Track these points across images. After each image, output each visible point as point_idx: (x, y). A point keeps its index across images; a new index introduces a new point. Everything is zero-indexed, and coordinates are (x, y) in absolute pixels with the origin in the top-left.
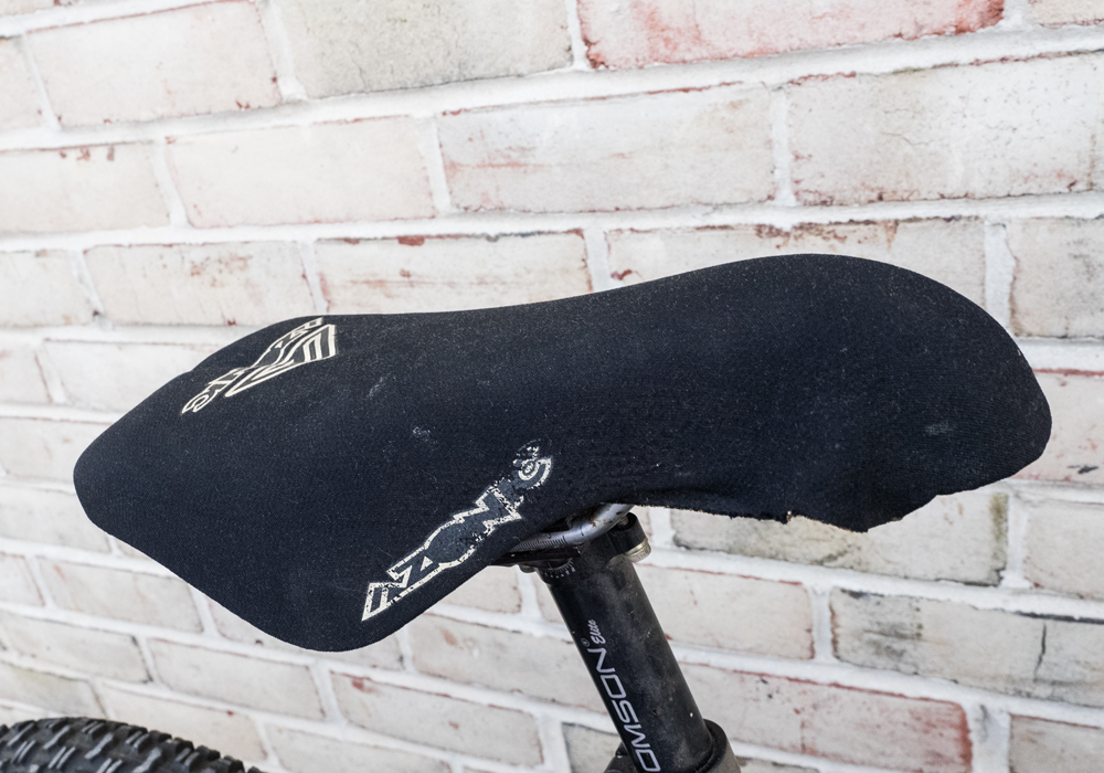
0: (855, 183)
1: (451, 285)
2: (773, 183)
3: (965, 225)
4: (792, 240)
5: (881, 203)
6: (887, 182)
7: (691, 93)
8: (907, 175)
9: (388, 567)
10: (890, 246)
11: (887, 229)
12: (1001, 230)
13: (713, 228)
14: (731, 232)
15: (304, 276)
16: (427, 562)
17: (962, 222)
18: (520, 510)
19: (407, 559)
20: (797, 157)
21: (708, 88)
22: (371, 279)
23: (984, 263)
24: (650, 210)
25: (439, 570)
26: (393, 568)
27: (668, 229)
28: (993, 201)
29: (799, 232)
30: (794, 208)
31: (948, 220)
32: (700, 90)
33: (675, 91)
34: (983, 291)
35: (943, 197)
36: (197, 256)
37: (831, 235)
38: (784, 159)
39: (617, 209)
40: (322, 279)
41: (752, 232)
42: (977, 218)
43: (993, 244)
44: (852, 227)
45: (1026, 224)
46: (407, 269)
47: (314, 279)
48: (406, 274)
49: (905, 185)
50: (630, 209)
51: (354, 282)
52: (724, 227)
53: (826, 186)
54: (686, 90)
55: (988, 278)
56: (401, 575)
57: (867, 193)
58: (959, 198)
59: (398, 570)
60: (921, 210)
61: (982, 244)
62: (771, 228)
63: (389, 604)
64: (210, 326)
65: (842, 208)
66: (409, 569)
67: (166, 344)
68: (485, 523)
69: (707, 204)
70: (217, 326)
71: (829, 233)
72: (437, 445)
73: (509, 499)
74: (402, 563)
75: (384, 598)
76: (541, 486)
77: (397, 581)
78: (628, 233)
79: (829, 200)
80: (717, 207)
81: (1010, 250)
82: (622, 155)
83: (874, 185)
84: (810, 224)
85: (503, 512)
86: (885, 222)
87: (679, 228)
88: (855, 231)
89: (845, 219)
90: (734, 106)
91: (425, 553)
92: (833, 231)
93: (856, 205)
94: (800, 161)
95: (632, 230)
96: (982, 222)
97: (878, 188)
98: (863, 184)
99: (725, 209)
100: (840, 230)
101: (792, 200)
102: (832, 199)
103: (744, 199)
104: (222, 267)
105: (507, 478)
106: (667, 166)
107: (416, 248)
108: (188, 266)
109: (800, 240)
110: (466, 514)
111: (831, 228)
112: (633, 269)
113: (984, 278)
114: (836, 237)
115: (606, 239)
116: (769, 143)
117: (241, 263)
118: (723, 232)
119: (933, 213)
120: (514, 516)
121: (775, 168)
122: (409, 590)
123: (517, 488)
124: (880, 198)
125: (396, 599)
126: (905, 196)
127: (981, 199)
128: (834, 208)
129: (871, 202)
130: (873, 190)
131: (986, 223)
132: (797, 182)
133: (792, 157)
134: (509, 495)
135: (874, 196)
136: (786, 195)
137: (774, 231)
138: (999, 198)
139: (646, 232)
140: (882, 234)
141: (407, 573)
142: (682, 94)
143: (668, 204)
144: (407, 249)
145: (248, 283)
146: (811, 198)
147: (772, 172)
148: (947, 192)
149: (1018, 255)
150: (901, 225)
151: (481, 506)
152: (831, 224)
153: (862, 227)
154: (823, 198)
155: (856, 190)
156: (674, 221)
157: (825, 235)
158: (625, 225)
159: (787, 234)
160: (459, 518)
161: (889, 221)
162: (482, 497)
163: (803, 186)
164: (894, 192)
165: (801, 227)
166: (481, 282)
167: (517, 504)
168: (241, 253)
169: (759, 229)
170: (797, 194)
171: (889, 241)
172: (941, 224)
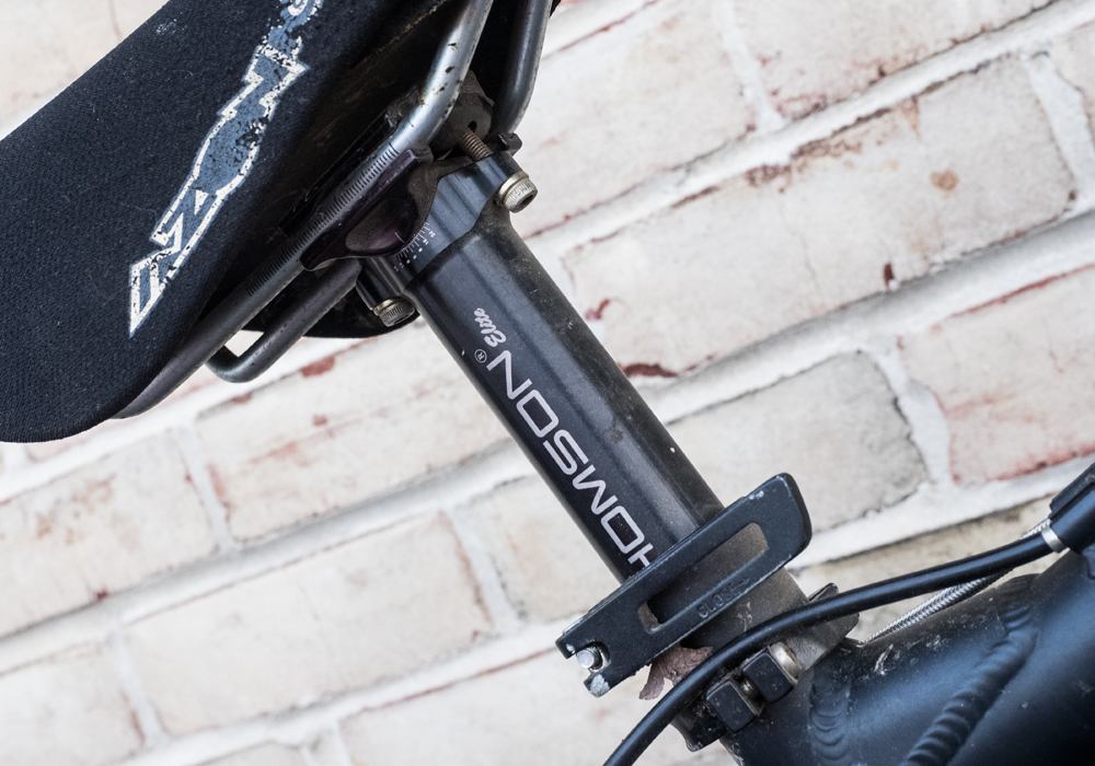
0: (844, 66)
1: (383, 413)
2: (747, 107)
3: (998, 70)
4: (795, 175)
5: (886, 80)
6: (882, 50)
7: (614, 31)
8: (902, 30)
9: (151, 229)
10: (918, 135)
11: (906, 112)
12: (1043, 59)
13: (693, 197)
14: (716, 195)
15: (188, 478)
16: (201, 197)
17: (993, 67)
18: (302, 58)
19: (174, 207)
20: (764, 61)
21: (631, 16)
22: (276, 446)
23: (1042, 110)
24: (608, 203)
25: (218, 202)
26: (159, 229)
27: (639, 221)
28: (1019, 26)
29: (801, 160)
30: (784, 129)
31: (975, 71)
32: (621, 22)
33: (592, 35)
34: (1058, 149)
35: (956, 42)
36: (42, 504)
37: (842, 148)
38: (750, 71)
39: (567, 218)
40: (213, 472)
41: (743, 183)
42: (1008, 55)
43: (1043, 81)
44: (863, 127)
45: (1071, 39)
46: (320, 411)
47: (201, 478)
48: (320, 421)
49: (904, 45)
50: (583, 212)
51: (255, 461)
52: (707, 191)
53: (811, 85)
54: (606, 29)
55: (1057, 130)
56: (170, 234)
57: (864, 72)
58: (974, 37)
59: (166, 229)
60: (938, 71)
61: (1028, 86)
62: (765, 168)
63: (163, 286)
64: (73, 612)
65: (842, 104)
66: (180, 220)
67: (16, 669)
68: (263, 102)
69: (676, 168)
70: (84, 608)
71: (837, 146)
72: (187, 31)
73: (285, 51)
74: (169, 214)
75: (154, 281)
76: (319, 10)
77: (168, 246)
78: (589, 247)
79: (820, 101)
80: (689, 167)
81: (1067, 81)
82: (552, 141)
83: (868, 60)
84: (810, 143)
85: (279, 73)
86: (901, 104)
87: (651, 216)
88: (867, 132)
89: (849, 119)
90: (668, 26)
91: (197, 186)
92: (842, 142)
93: (857, 95)
94: (770, 65)
95: (594, 241)
96: (1018, 58)
97: (874, 62)
98: (855, 64)
99: (700, 166)
100: (849, 137)
101: (777, 121)
102: (824, 97)
103: (718, 143)
104: (78, 507)
105: (276, 26)
106: (611, 135)
107: (327, 377)
108: (33, 524)
109: (806, 171)
110: (236, 102)
111: (837, 139)
112: (609, 295)
113: (1050, 130)
114: (848, 148)
115: (565, 267)
116: (725, 58)
117: (101, 492)
118: (707, 199)
119: (953, 70)
120: (296, 69)
121: (742, 87)
122: (186, 252)
123: (290, 30)
124: (882, 74)
125: (171, 274)
126: (910, 58)
127: (1003, 28)
128: (832, 110)
129: (872, 83)
130: (868, 66)
131: (1024, 57)
132: (775, 93)
133: (758, 64)
134: (283, 46)
135: (873, 73)
136: (769, 119)
137: (770, 172)
138: (1023, 18)
139: (613, 235)
140: (903, 122)
141: (178, 228)
142: (603, 35)
143: (627, 185)
144: (316, 382)
145: (117, 520)
146: (798, 107)
147: (741, 94)
148: (959, 33)
149: (1079, 83)
150: (921, 100)
151: (253, 78)
152: (835, 133)
153: (875, 122)
154: (814, 101)
155: (848, 74)
156: (643, 208)
157: (833, 150)
158: (584, 237)
159: (787, 169)
160: (229, 112)
161: (905, 101)
162: (252, 67)
163: (784, 95)
164: (896, 59)
165: (802, 152)
166: (421, 393)
167: (296, 52)
168: (101, 475)
169: (751, 176)
170: (780, 109)
171: (915, 127)
172: (969, 79)
